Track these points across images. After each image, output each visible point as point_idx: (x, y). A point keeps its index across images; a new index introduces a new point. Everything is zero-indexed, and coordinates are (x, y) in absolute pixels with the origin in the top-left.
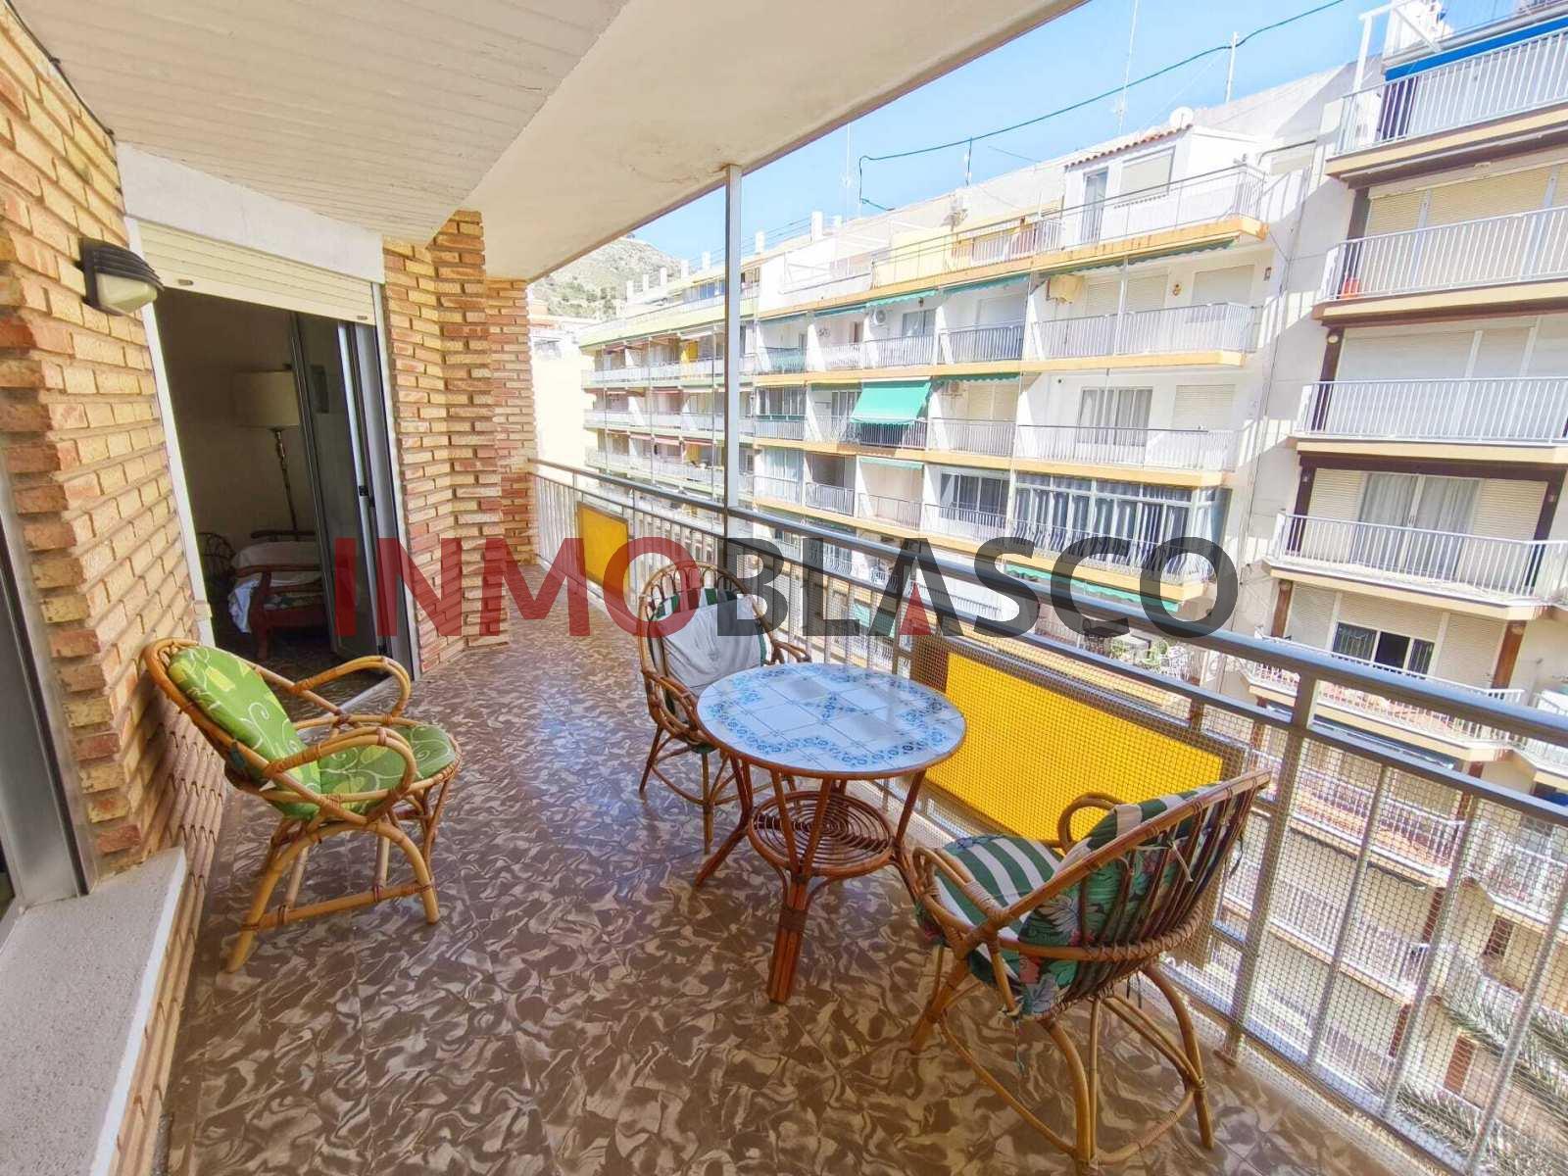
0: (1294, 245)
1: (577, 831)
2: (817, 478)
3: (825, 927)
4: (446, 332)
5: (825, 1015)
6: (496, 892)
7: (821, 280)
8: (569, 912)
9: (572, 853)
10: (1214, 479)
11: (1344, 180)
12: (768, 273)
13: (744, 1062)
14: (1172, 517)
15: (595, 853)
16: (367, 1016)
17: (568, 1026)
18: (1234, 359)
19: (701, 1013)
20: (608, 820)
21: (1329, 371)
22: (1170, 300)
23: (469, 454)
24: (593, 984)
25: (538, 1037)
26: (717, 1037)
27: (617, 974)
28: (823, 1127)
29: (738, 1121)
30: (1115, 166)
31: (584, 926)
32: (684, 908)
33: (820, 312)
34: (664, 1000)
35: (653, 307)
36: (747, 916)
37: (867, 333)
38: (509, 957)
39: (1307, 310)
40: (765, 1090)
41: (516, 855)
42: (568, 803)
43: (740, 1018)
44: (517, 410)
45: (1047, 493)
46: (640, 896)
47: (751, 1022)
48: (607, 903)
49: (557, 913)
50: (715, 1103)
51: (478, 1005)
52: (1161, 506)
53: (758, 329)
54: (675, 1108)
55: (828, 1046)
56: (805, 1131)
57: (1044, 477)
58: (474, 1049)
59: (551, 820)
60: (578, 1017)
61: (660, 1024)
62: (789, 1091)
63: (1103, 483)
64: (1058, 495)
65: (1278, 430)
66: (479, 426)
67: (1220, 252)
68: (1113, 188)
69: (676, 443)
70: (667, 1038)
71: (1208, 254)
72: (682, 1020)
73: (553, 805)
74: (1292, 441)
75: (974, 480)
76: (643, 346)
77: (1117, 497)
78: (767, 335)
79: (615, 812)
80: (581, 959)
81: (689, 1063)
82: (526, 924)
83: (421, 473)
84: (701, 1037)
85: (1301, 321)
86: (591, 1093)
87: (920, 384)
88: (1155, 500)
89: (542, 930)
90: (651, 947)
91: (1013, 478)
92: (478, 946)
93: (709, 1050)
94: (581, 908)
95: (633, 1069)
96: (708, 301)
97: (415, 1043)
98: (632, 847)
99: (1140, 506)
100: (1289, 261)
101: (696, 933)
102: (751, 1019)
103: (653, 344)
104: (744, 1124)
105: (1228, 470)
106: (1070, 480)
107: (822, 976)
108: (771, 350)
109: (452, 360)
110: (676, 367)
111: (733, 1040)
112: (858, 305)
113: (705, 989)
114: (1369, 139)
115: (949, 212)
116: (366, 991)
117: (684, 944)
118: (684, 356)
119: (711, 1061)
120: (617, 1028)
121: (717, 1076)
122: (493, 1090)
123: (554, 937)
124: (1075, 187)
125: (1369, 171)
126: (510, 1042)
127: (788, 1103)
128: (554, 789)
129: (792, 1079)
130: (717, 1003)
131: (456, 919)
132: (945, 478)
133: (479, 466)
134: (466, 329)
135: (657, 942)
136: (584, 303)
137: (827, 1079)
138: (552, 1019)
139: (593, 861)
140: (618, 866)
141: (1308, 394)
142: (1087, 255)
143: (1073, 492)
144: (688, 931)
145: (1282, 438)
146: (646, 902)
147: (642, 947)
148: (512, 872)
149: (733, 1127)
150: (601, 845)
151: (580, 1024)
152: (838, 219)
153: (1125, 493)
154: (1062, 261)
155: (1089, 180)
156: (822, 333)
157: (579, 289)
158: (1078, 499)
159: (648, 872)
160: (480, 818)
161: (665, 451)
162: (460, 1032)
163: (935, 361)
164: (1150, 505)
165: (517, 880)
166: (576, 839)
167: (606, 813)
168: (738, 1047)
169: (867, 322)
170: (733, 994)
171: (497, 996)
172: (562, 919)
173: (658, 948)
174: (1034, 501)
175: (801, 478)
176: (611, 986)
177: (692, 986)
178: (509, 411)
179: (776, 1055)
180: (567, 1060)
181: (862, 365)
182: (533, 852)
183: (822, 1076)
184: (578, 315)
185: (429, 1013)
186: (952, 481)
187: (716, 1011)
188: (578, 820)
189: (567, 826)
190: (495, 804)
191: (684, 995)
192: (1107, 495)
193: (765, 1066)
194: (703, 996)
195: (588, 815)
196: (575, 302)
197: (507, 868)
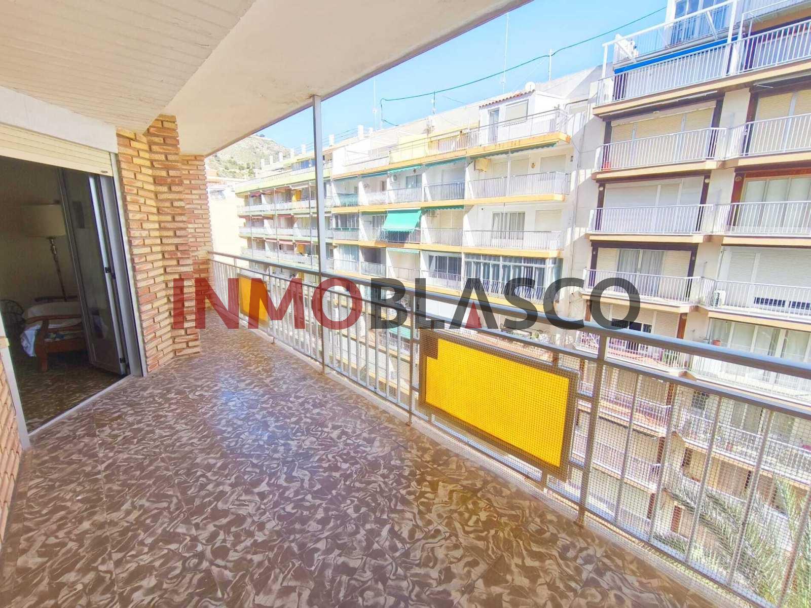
0: (582, 147)
1: (244, 451)
2: (366, 260)
3: (383, 486)
4: (157, 181)
5: (385, 532)
6: (197, 490)
7: (363, 160)
8: (241, 495)
9: (242, 463)
10: (553, 254)
11: (601, 117)
12: (336, 155)
13: (343, 563)
14: (537, 272)
15: (255, 461)
16: (118, 571)
17: (243, 559)
18: (559, 197)
19: (319, 540)
20: (261, 443)
21: (601, 204)
22: (530, 171)
23: (173, 248)
24: (257, 533)
25: (225, 568)
26: (328, 551)
27: (269, 526)
28: (387, 590)
29: (341, 595)
30: (502, 107)
31: (250, 501)
32: (306, 485)
33: (364, 176)
34: (298, 536)
35: (276, 173)
36: (341, 485)
37: (389, 186)
38: (205, 525)
39: (589, 175)
40: (355, 576)
41: (209, 467)
42: (238, 436)
43: (340, 540)
44: (201, 226)
45: (480, 263)
46: (282, 482)
47: (346, 541)
48: (263, 487)
49: (234, 496)
50: (328, 587)
51: (187, 555)
52: (532, 268)
53: (333, 185)
54: (306, 594)
55: (387, 548)
56: (378, 594)
57: (478, 256)
58: (187, 579)
59: (228, 446)
60: (248, 552)
61: (296, 549)
62: (368, 574)
63: (506, 258)
64: (485, 264)
65: (580, 232)
66: (178, 233)
67: (550, 148)
68: (502, 117)
69: (291, 243)
70: (300, 557)
71: (546, 149)
72: (309, 545)
73: (230, 438)
74: (587, 236)
75: (444, 258)
76: (271, 193)
77: (512, 264)
78: (337, 187)
79: (265, 438)
80: (249, 520)
81: (313, 568)
82: (216, 505)
83: (144, 259)
84: (319, 553)
85: (586, 181)
86: (257, 594)
87: (416, 211)
88: (529, 265)
89: (225, 507)
90: (289, 508)
91: (463, 256)
92: (186, 521)
93: (324, 559)
94: (248, 492)
95: (282, 576)
96: (305, 170)
97: (150, 582)
98: (276, 456)
99: (523, 268)
100: (580, 153)
101: (313, 498)
102: (346, 539)
103: (277, 192)
104: (345, 597)
105: (560, 250)
106: (490, 257)
107: (383, 512)
108: (340, 195)
109: (161, 197)
110: (290, 203)
111: (337, 552)
112: (384, 172)
113: (320, 527)
114: (610, 100)
115: (426, 127)
116: (116, 556)
117: (307, 504)
118: (294, 198)
119: (325, 566)
120: (271, 555)
121: (329, 573)
122: (198, 602)
123: (232, 510)
124: (484, 117)
125: (611, 114)
126: (208, 572)
127: (368, 581)
128: (230, 429)
129: (369, 568)
130: (326, 534)
131: (173, 507)
132: (431, 257)
133: (179, 255)
134: (169, 180)
135: (292, 505)
136: (238, 171)
137: (388, 565)
138: (233, 556)
139: (254, 465)
140: (268, 467)
141: (593, 213)
142: (493, 149)
143: (492, 262)
144: (309, 497)
145: (582, 234)
146: (285, 484)
147: (284, 509)
148: (207, 477)
149: (339, 600)
150: (259, 457)
151: (249, 557)
152: (371, 129)
153: (515, 262)
154: (481, 151)
155: (491, 114)
156: (366, 186)
157: (235, 163)
158: (494, 266)
159: (285, 468)
160: (186, 449)
161: (285, 248)
162: (177, 572)
163: (423, 200)
164: (527, 267)
165: (210, 481)
166: (244, 455)
167: (260, 439)
168: (340, 555)
169: (388, 180)
170: (336, 527)
171: (200, 548)
172: (237, 500)
173: (293, 508)
174: (473, 267)
175: (358, 260)
176: (267, 532)
177: (313, 526)
178: (196, 226)
179: (361, 556)
180: (243, 576)
181: (387, 201)
182: (219, 465)
183: (386, 563)
184: (234, 177)
185: (157, 564)
186: (434, 259)
187: (326, 538)
188: (244, 445)
189: (238, 448)
190: (195, 441)
191: (309, 532)
192: (507, 263)
193: (355, 563)
194: (319, 531)
195: (250, 441)
196: (233, 170)
197: (203, 476)
